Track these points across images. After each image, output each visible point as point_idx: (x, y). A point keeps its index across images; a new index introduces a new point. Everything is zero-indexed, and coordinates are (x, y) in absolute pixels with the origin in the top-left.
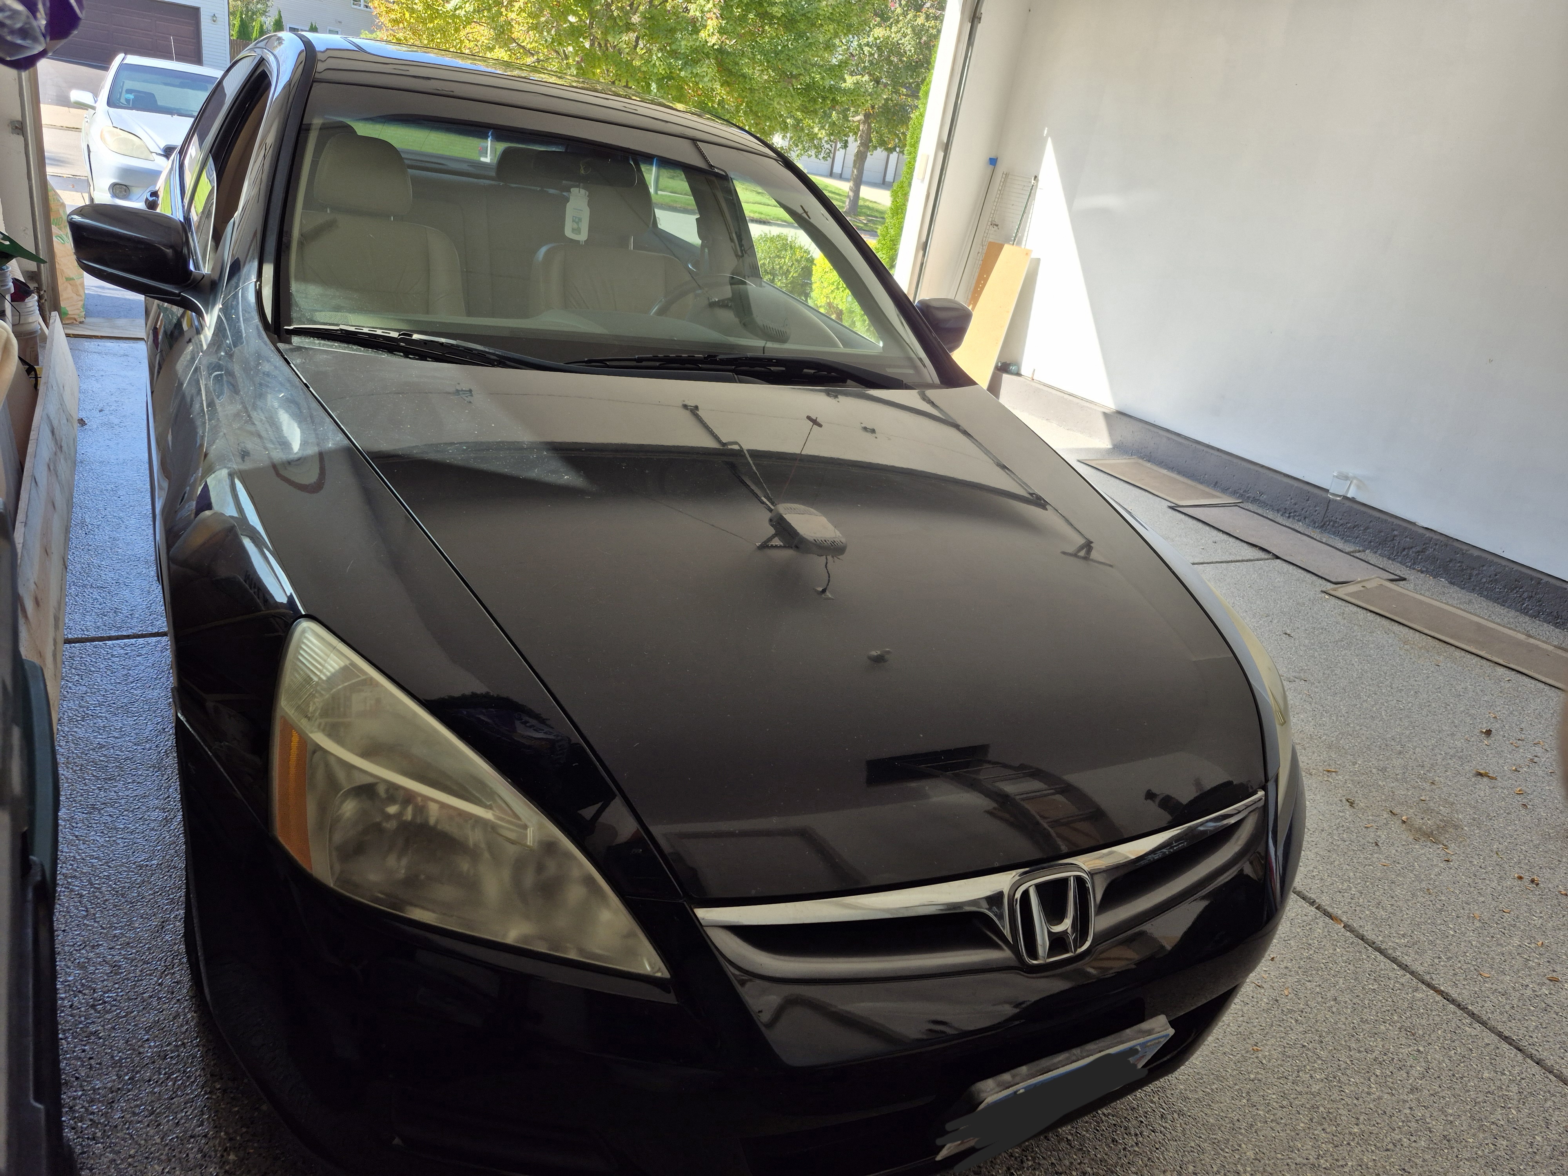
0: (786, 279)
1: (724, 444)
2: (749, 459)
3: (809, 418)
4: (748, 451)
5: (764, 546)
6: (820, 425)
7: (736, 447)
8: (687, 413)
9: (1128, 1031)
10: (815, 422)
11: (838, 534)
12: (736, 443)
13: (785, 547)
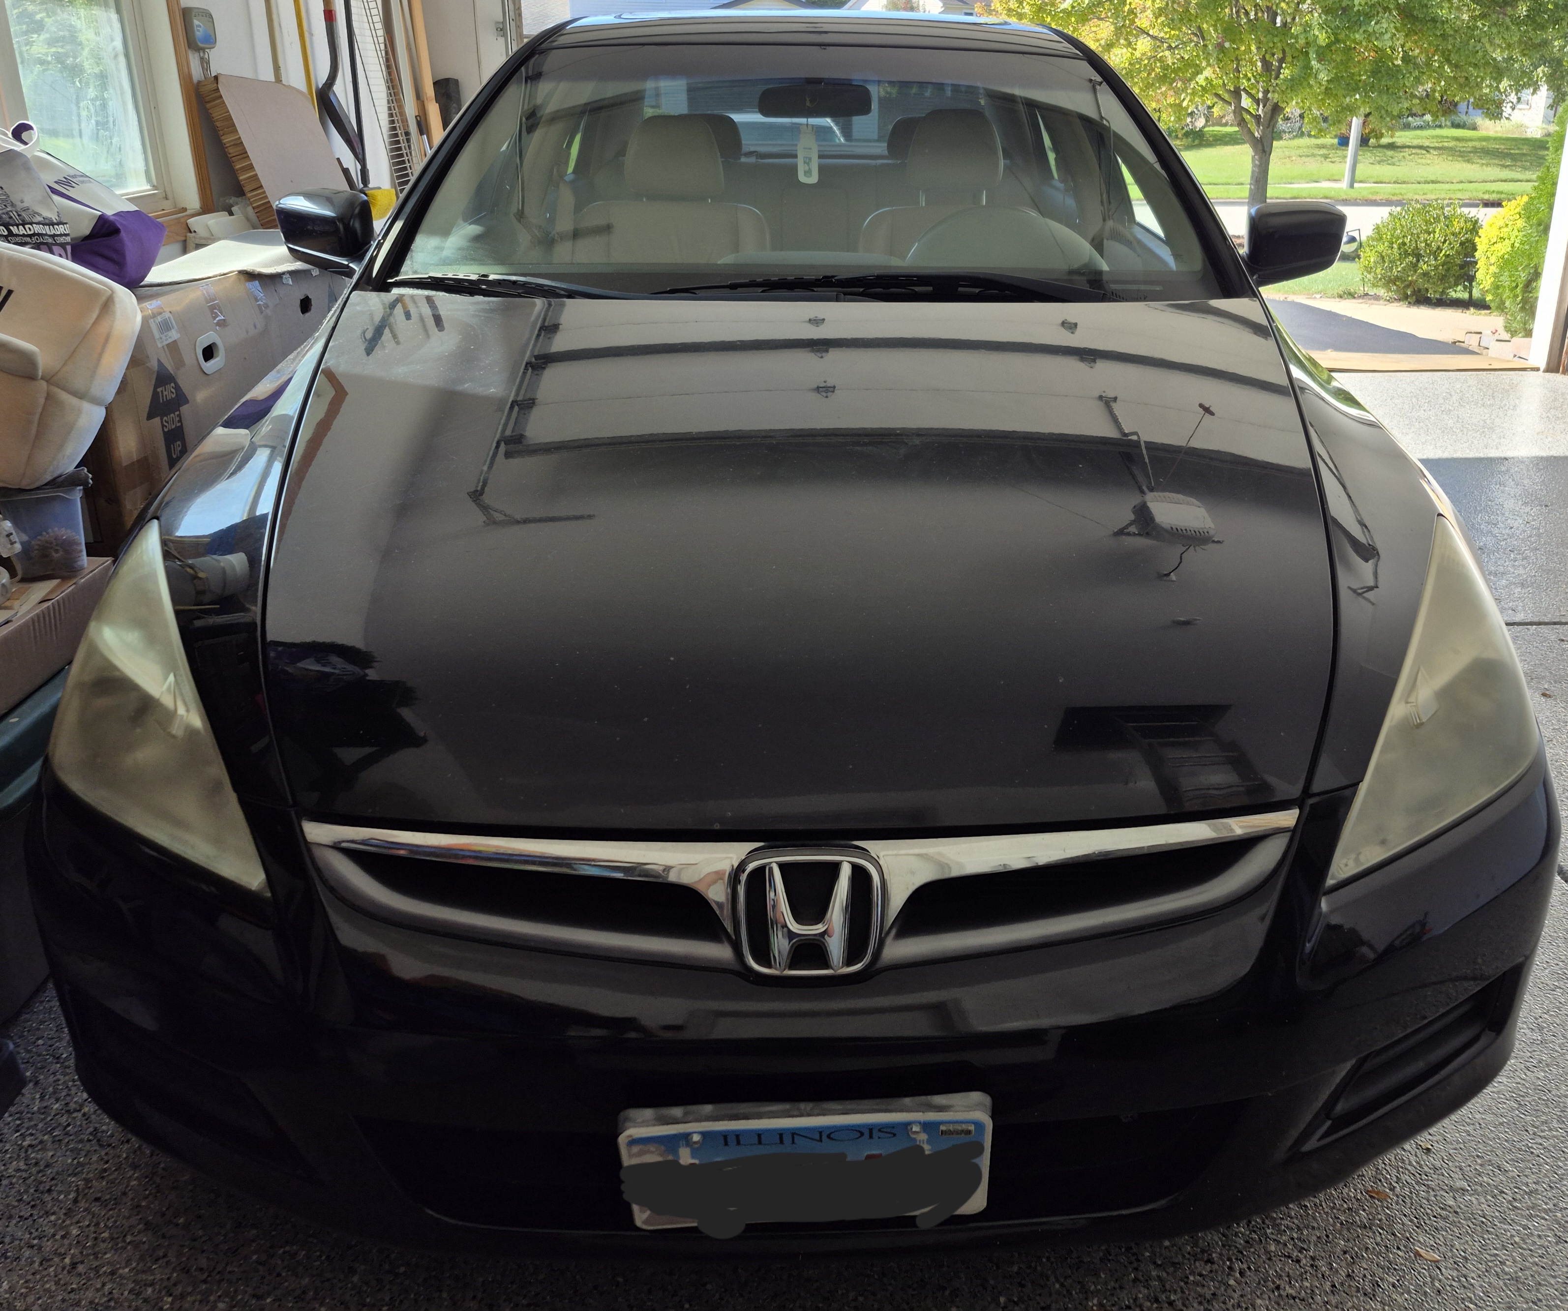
0: (1436, 259)
1: (1126, 435)
2: (1144, 452)
3: (1201, 406)
4: (1145, 442)
5: (1121, 532)
6: (1212, 414)
7: (1134, 438)
8: (1101, 405)
9: (907, 1101)
10: (1207, 410)
11: (1213, 526)
12: (1136, 433)
13: (1139, 535)
